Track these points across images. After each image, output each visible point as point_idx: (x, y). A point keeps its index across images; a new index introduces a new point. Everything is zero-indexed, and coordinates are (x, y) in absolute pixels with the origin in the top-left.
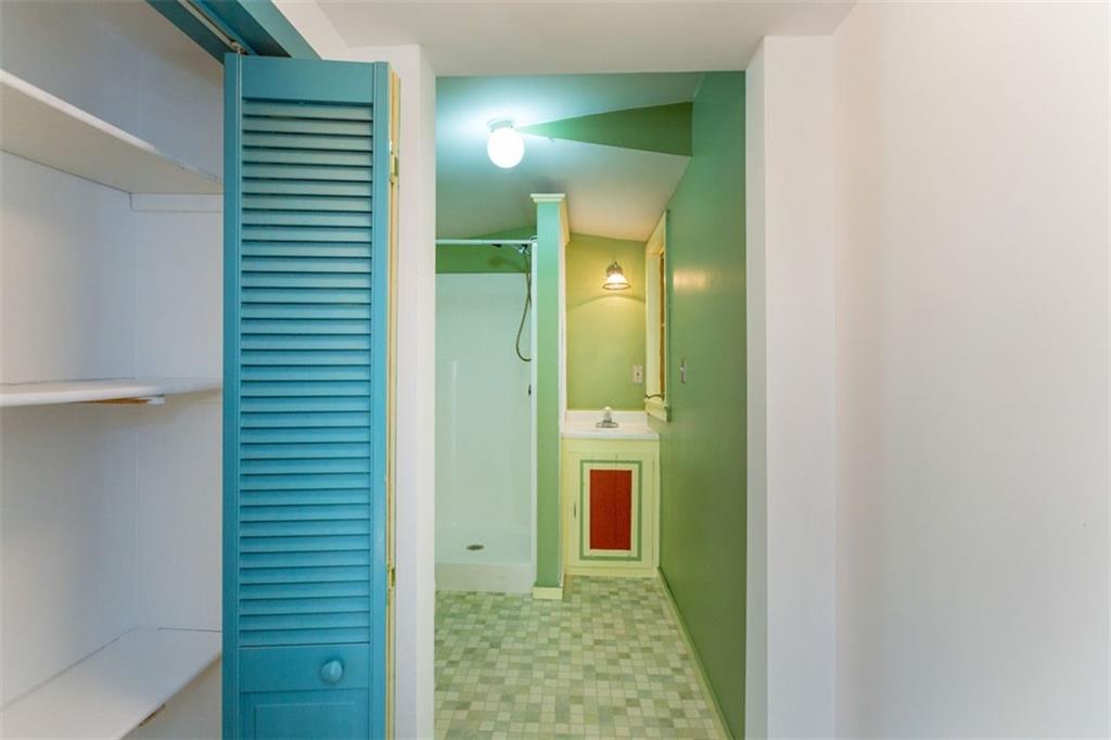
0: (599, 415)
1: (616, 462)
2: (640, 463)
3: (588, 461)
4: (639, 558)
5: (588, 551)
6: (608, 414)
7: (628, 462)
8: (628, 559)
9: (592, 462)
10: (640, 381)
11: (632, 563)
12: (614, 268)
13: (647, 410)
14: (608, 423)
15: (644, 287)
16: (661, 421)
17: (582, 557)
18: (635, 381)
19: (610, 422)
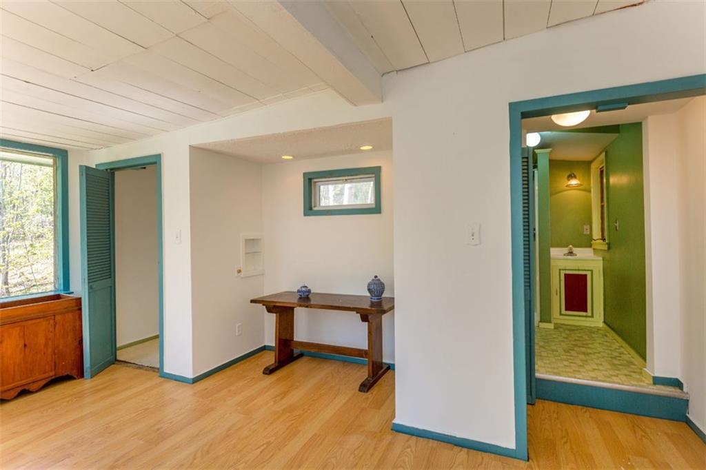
0: (566, 250)
1: (579, 270)
2: (592, 271)
3: (563, 270)
4: (592, 316)
5: (564, 312)
6: (571, 249)
7: (585, 270)
8: (586, 316)
9: (565, 270)
10: (588, 233)
11: (588, 319)
12: (571, 177)
13: (593, 247)
14: (571, 253)
15: (590, 184)
16: (605, 250)
17: (561, 314)
18: (585, 233)
19: (572, 253)
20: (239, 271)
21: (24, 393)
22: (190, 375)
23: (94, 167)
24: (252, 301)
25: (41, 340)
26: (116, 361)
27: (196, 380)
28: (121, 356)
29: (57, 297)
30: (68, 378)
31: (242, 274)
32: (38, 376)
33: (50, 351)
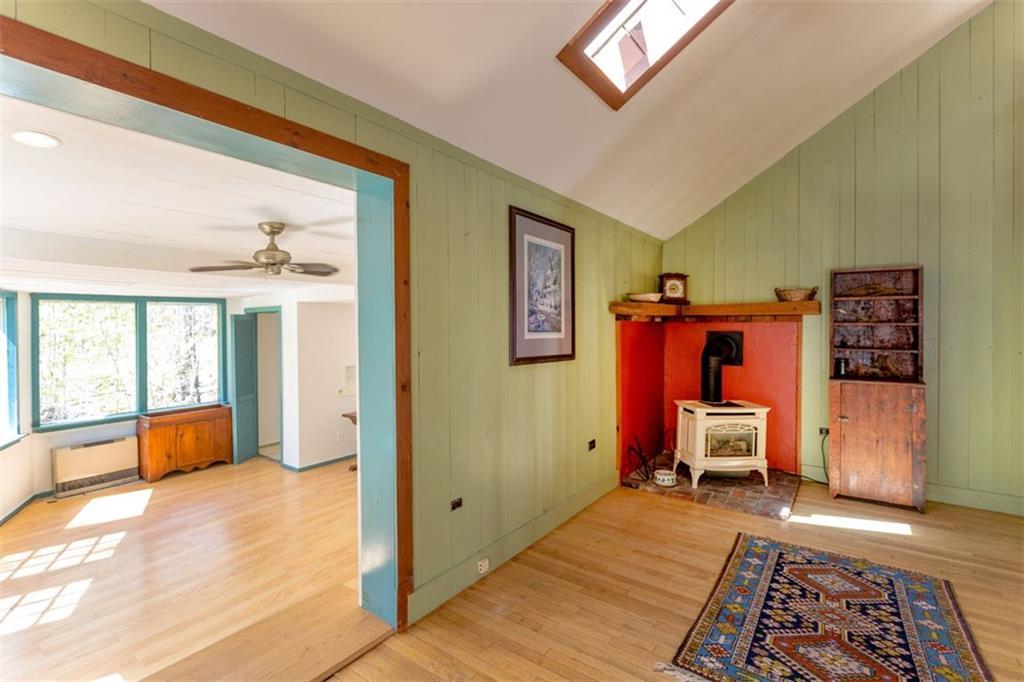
20: (340, 392)
21: (196, 469)
22: (297, 466)
23: (243, 313)
24: (344, 416)
25: (207, 435)
26: (257, 455)
27: (301, 470)
28: (261, 452)
29: (219, 406)
30: (223, 463)
31: (343, 394)
32: (205, 459)
33: (212, 442)
